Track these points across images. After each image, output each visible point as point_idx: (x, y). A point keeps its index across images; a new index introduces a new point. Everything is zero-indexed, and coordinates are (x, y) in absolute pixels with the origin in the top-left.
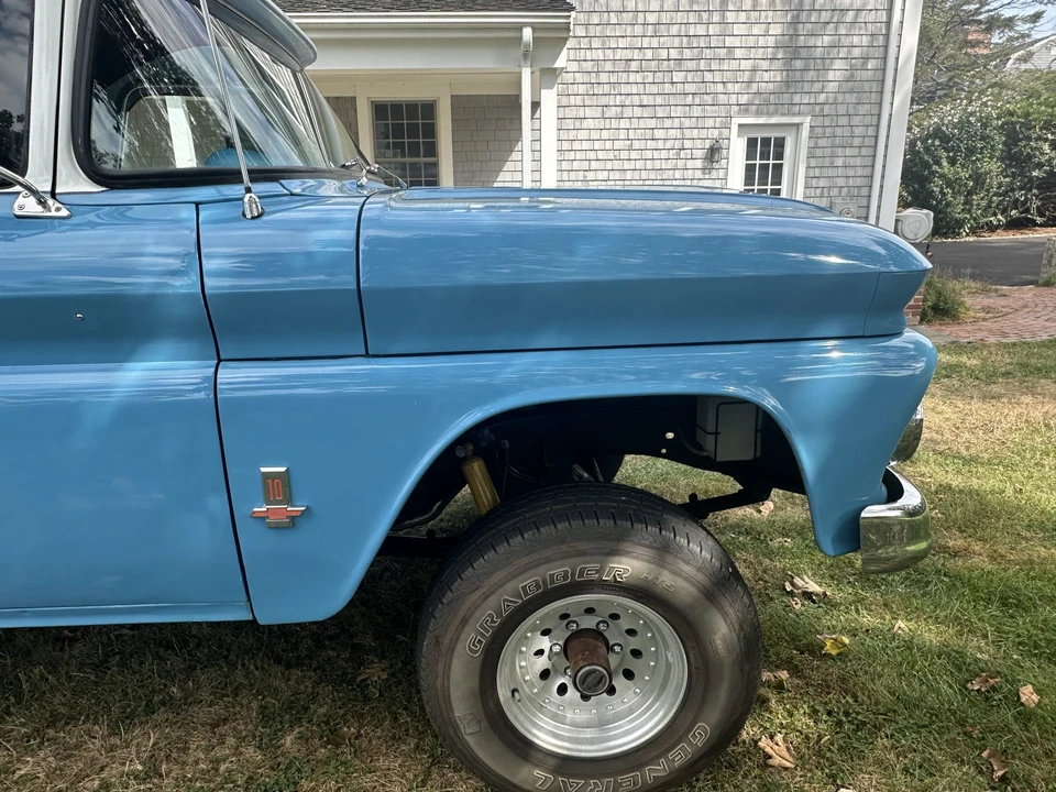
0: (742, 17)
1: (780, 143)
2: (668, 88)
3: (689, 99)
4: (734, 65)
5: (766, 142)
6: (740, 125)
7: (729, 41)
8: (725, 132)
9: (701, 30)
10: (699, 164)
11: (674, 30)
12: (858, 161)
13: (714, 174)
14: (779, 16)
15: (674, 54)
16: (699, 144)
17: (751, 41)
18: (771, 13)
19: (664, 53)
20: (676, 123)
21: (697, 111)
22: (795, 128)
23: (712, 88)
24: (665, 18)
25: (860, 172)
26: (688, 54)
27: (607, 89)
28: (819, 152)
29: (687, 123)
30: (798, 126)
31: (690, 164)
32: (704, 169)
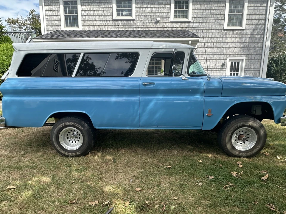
0: (230, 36)
1: (238, 63)
2: (213, 51)
3: (218, 53)
4: (228, 46)
5: (235, 63)
6: (229, 59)
7: (227, 41)
8: (226, 61)
9: (221, 39)
10: (220, 67)
11: (215, 39)
12: (257, 67)
13: (223, 70)
14: (238, 36)
15: (215, 44)
16: (220, 63)
17: (232, 41)
18: (237, 35)
19: (212, 44)
20: (215, 58)
21: (219, 56)
22: (242, 60)
23: (223, 51)
24: (213, 36)
25: (257, 70)
26: (218, 44)
27: (199, 51)
28: (247, 65)
29: (217, 58)
30: (243, 59)
31: (218, 67)
32: (221, 68)
